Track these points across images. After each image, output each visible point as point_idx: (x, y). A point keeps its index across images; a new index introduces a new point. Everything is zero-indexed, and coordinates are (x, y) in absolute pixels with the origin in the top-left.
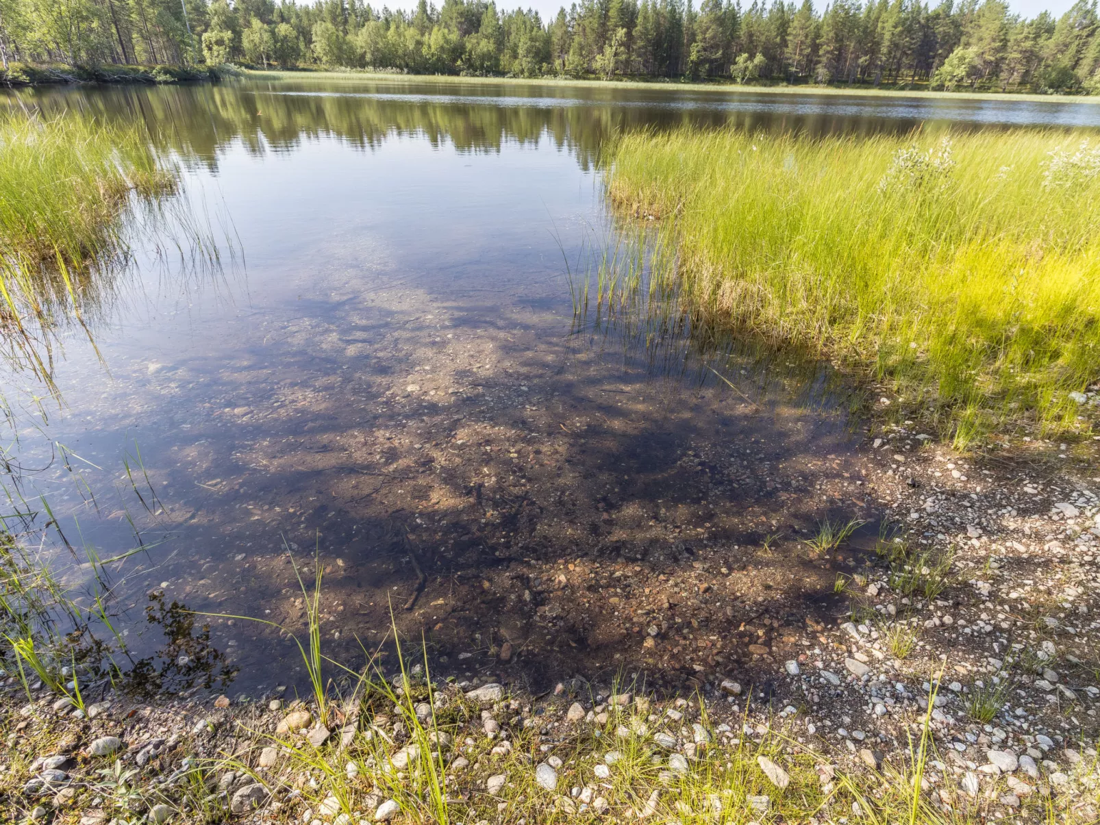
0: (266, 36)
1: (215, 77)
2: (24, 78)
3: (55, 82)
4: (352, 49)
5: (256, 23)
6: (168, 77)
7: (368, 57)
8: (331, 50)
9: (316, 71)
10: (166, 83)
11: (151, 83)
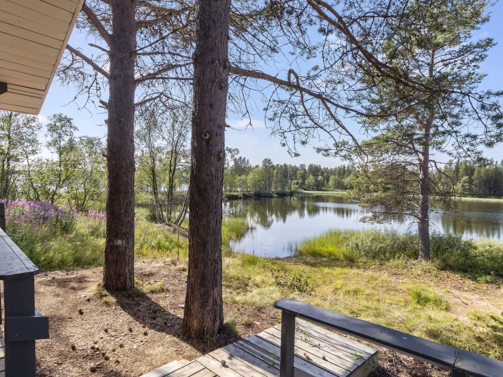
0: (313, 180)
1: (292, 194)
2: (242, 197)
3: (249, 197)
4: (343, 184)
5: (311, 177)
6: (277, 196)
7: (348, 186)
8: (335, 184)
9: (328, 191)
10: (276, 197)
11: (272, 197)
